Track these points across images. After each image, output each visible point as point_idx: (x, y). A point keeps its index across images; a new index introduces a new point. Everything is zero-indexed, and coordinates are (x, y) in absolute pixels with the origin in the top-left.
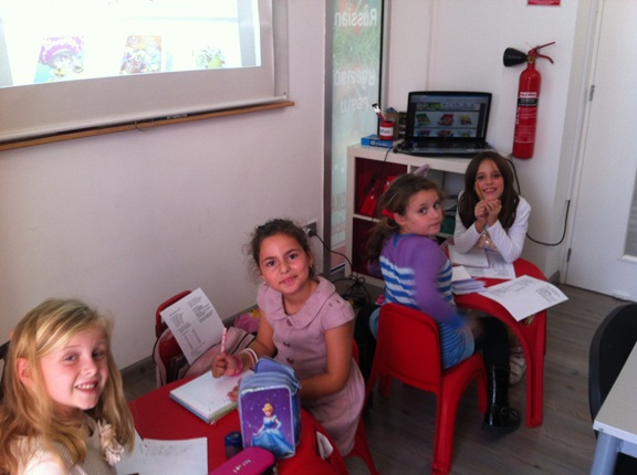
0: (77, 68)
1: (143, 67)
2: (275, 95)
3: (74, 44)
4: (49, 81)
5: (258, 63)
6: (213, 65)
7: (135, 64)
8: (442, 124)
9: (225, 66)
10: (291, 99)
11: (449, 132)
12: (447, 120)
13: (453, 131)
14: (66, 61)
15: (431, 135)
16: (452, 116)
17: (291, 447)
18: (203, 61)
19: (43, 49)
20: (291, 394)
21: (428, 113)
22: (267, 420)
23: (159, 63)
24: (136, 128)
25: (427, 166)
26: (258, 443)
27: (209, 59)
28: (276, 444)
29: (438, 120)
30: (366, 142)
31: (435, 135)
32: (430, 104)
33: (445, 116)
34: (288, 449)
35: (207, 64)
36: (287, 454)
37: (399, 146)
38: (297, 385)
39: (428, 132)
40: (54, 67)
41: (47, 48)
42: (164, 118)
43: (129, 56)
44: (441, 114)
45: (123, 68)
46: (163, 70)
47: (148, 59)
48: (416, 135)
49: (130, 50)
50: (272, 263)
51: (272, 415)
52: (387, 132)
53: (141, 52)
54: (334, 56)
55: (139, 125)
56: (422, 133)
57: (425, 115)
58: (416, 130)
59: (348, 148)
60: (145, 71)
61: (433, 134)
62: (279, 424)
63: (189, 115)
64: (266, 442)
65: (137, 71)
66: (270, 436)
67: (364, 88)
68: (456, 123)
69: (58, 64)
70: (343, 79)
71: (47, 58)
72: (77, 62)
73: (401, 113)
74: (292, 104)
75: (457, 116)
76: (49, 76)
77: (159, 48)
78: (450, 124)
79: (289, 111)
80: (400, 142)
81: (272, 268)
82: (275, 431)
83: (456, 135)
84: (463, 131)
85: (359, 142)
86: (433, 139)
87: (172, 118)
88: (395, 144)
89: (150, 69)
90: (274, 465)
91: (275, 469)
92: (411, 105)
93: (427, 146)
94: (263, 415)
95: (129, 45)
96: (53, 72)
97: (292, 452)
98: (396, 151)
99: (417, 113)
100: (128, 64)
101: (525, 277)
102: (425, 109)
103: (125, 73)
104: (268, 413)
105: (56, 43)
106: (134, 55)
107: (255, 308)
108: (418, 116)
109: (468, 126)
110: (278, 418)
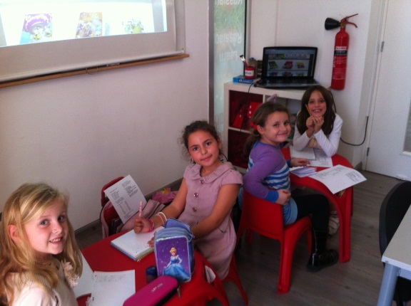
0: (48, 34)
1: (90, 33)
2: (177, 50)
3: (45, 18)
4: (30, 43)
5: (165, 29)
6: (136, 31)
7: (85, 31)
8: (286, 68)
9: (144, 32)
10: (187, 53)
11: (290, 73)
12: (288, 65)
13: (292, 73)
14: (41, 30)
15: (278, 75)
16: (292, 63)
18: (129, 28)
19: (25, 22)
20: (188, 241)
21: (276, 61)
22: (173, 258)
23: (101, 30)
24: (87, 72)
25: (276, 95)
26: (167, 273)
27: (133, 27)
28: (179, 274)
29: (283, 65)
30: (236, 80)
32: (278, 55)
33: (287, 63)
34: (187, 277)
35: (132, 30)
36: (186, 280)
37: (258, 82)
38: (192, 236)
39: (276, 74)
40: (32, 33)
41: (28, 21)
42: (105, 66)
43: (81, 26)
44: (284, 62)
45: (78, 33)
46: (104, 35)
47: (93, 28)
48: (268, 75)
49: (82, 22)
50: (197, 148)
51: (176, 255)
52: (250, 73)
53: (89, 23)
54: (215, 24)
55: (89, 71)
56: (273, 74)
57: (274, 63)
58: (268, 72)
59: (225, 84)
60: (92, 36)
61: (280, 75)
62: (181, 261)
63: (121, 64)
64: (172, 272)
65: (86, 35)
66: (175, 268)
67: (235, 45)
68: (294, 67)
69: (36, 31)
70: (222, 39)
71: (28, 28)
72: (47, 30)
73: (259, 61)
74: (188, 56)
75: (295, 62)
76: (30, 40)
77: (101, 20)
78: (291, 68)
79: (186, 61)
80: (258, 80)
82: (178, 265)
83: (294, 75)
84: (300, 72)
85: (232, 80)
86: (280, 78)
87: (110, 65)
88: (255, 81)
89: (96, 34)
90: (178, 287)
91: (178, 290)
92: (265, 55)
93: (275, 83)
94: (170, 255)
95: (81, 18)
96: (32, 36)
97: (189, 279)
98: (255, 86)
99: (269, 61)
100: (81, 31)
101: (339, 166)
102: (274, 59)
103: (79, 37)
104: (173, 254)
105: (33, 18)
106: (85, 25)
107: (166, 188)
108: (270, 63)
109: (302, 69)
110: (180, 257)
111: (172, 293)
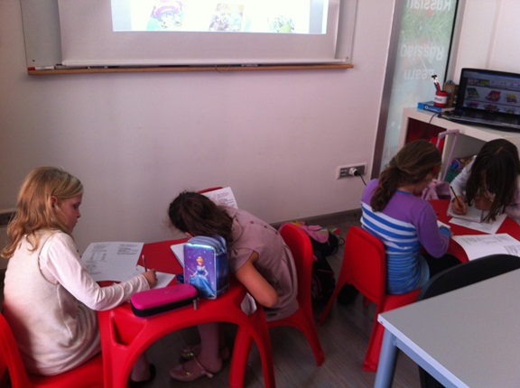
0: (177, 23)
1: (226, 26)
5: (324, 31)
6: (284, 30)
7: (221, 23)
8: (490, 99)
10: (353, 63)
11: (495, 107)
12: (494, 96)
13: (499, 107)
15: (479, 107)
16: (499, 93)
18: (275, 26)
21: (477, 88)
22: (199, 268)
23: (240, 25)
24: (217, 70)
25: (458, 131)
26: (193, 283)
27: (281, 25)
29: (486, 95)
30: (422, 106)
31: (483, 108)
32: (480, 81)
33: (492, 93)
35: (278, 28)
36: (211, 296)
37: (447, 113)
39: (476, 105)
40: (161, 20)
42: (240, 65)
43: (217, 18)
44: (489, 90)
45: (211, 26)
46: (242, 31)
47: (231, 22)
48: (465, 105)
49: (218, 14)
51: (202, 266)
52: (442, 100)
53: (226, 16)
54: (403, 32)
56: (471, 104)
57: (474, 90)
58: (465, 102)
59: (404, 109)
60: (228, 30)
61: (481, 107)
62: (207, 273)
63: (260, 65)
64: (198, 283)
65: (221, 29)
66: (201, 280)
67: (431, 62)
68: (502, 100)
73: (456, 86)
74: (352, 67)
75: (503, 93)
77: (241, 14)
78: (497, 100)
79: (350, 74)
80: (450, 109)
82: (204, 278)
83: (501, 111)
84: (508, 108)
85: (417, 106)
86: (480, 111)
87: (245, 66)
88: (444, 110)
89: (232, 28)
90: (195, 298)
91: (194, 301)
92: (463, 79)
93: (474, 117)
95: (218, 9)
97: (215, 296)
98: (440, 116)
99: (468, 87)
100: (216, 24)
102: (475, 85)
103: (213, 30)
104: (200, 264)
106: (221, 18)
107: (299, 221)
108: (469, 89)
109: (513, 104)
110: (206, 268)
111: (186, 302)
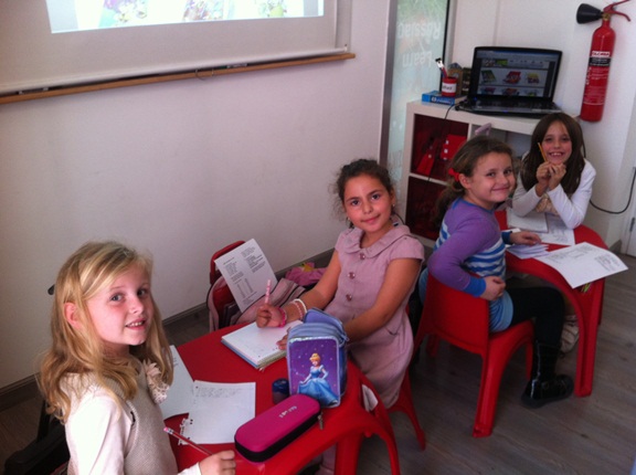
0: (141, 13)
1: (205, 14)
2: (336, 46)
4: (113, 26)
5: (321, 13)
6: (275, 14)
7: (198, 10)
8: (508, 82)
9: (286, 15)
10: (352, 51)
11: (515, 91)
12: (513, 78)
13: (519, 90)
14: (131, 6)
15: (495, 93)
16: (519, 74)
17: (336, 397)
18: (265, 9)
20: (338, 346)
21: (494, 70)
22: (314, 369)
23: (222, 10)
24: (197, 77)
25: (490, 125)
26: (304, 391)
27: (271, 8)
28: (322, 394)
29: (505, 77)
30: (427, 98)
31: (500, 93)
32: (497, 60)
33: (511, 74)
34: (333, 399)
36: (332, 404)
37: (461, 103)
38: (345, 338)
39: (492, 90)
40: (118, 12)
42: (224, 67)
43: (192, 3)
44: (507, 71)
45: (186, 14)
46: (225, 18)
47: (210, 7)
48: (479, 92)
50: (356, 202)
51: (319, 365)
52: (450, 88)
54: (399, 7)
55: (200, 74)
56: (487, 90)
57: (490, 72)
58: (480, 87)
59: (408, 104)
60: (207, 19)
61: (498, 92)
62: (326, 374)
63: (249, 65)
64: (312, 390)
65: (198, 18)
66: (316, 384)
67: (428, 41)
68: (523, 81)
69: (123, 9)
70: (408, 31)
71: (112, 2)
72: (140, 8)
73: (466, 69)
74: (353, 56)
75: (524, 73)
76: (115, 22)
78: (517, 82)
79: (350, 64)
80: (463, 99)
81: (356, 208)
82: (322, 381)
83: (522, 94)
84: (530, 90)
85: (420, 98)
86: (498, 97)
87: (232, 67)
88: (457, 101)
89: (213, 16)
90: (319, 414)
91: (319, 417)
92: (477, 60)
93: (491, 105)
94: (311, 364)
96: (117, 16)
97: (337, 402)
98: (457, 109)
99: (483, 69)
100: (191, 11)
101: (585, 244)
102: (491, 66)
103: (188, 20)
104: (315, 363)
106: (197, 2)
107: (308, 261)
108: (483, 72)
109: (535, 84)
110: (325, 368)
111: (310, 422)
